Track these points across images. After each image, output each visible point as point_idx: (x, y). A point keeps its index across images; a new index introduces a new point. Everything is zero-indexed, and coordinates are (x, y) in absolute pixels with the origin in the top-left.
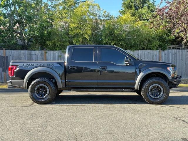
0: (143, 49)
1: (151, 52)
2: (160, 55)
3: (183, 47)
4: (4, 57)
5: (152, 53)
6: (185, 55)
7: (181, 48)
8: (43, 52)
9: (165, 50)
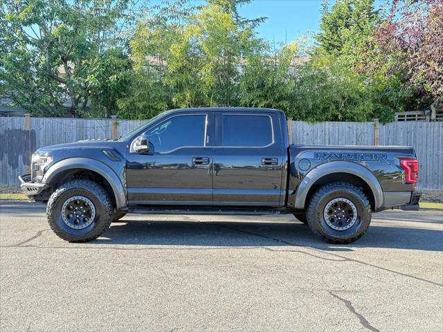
0: (335, 119)
1: (355, 127)
2: (377, 133)
3: (433, 116)
4: (26, 132)
5: (357, 129)
6: (436, 134)
7: (428, 118)
8: (111, 122)
9: (388, 122)
